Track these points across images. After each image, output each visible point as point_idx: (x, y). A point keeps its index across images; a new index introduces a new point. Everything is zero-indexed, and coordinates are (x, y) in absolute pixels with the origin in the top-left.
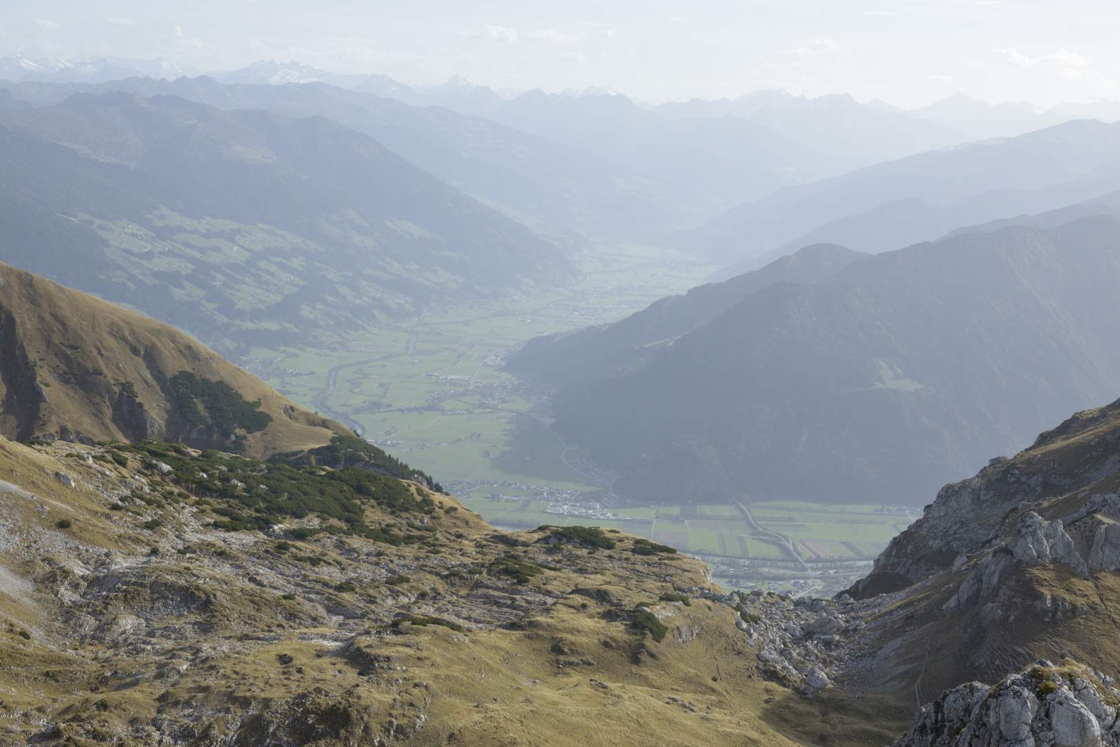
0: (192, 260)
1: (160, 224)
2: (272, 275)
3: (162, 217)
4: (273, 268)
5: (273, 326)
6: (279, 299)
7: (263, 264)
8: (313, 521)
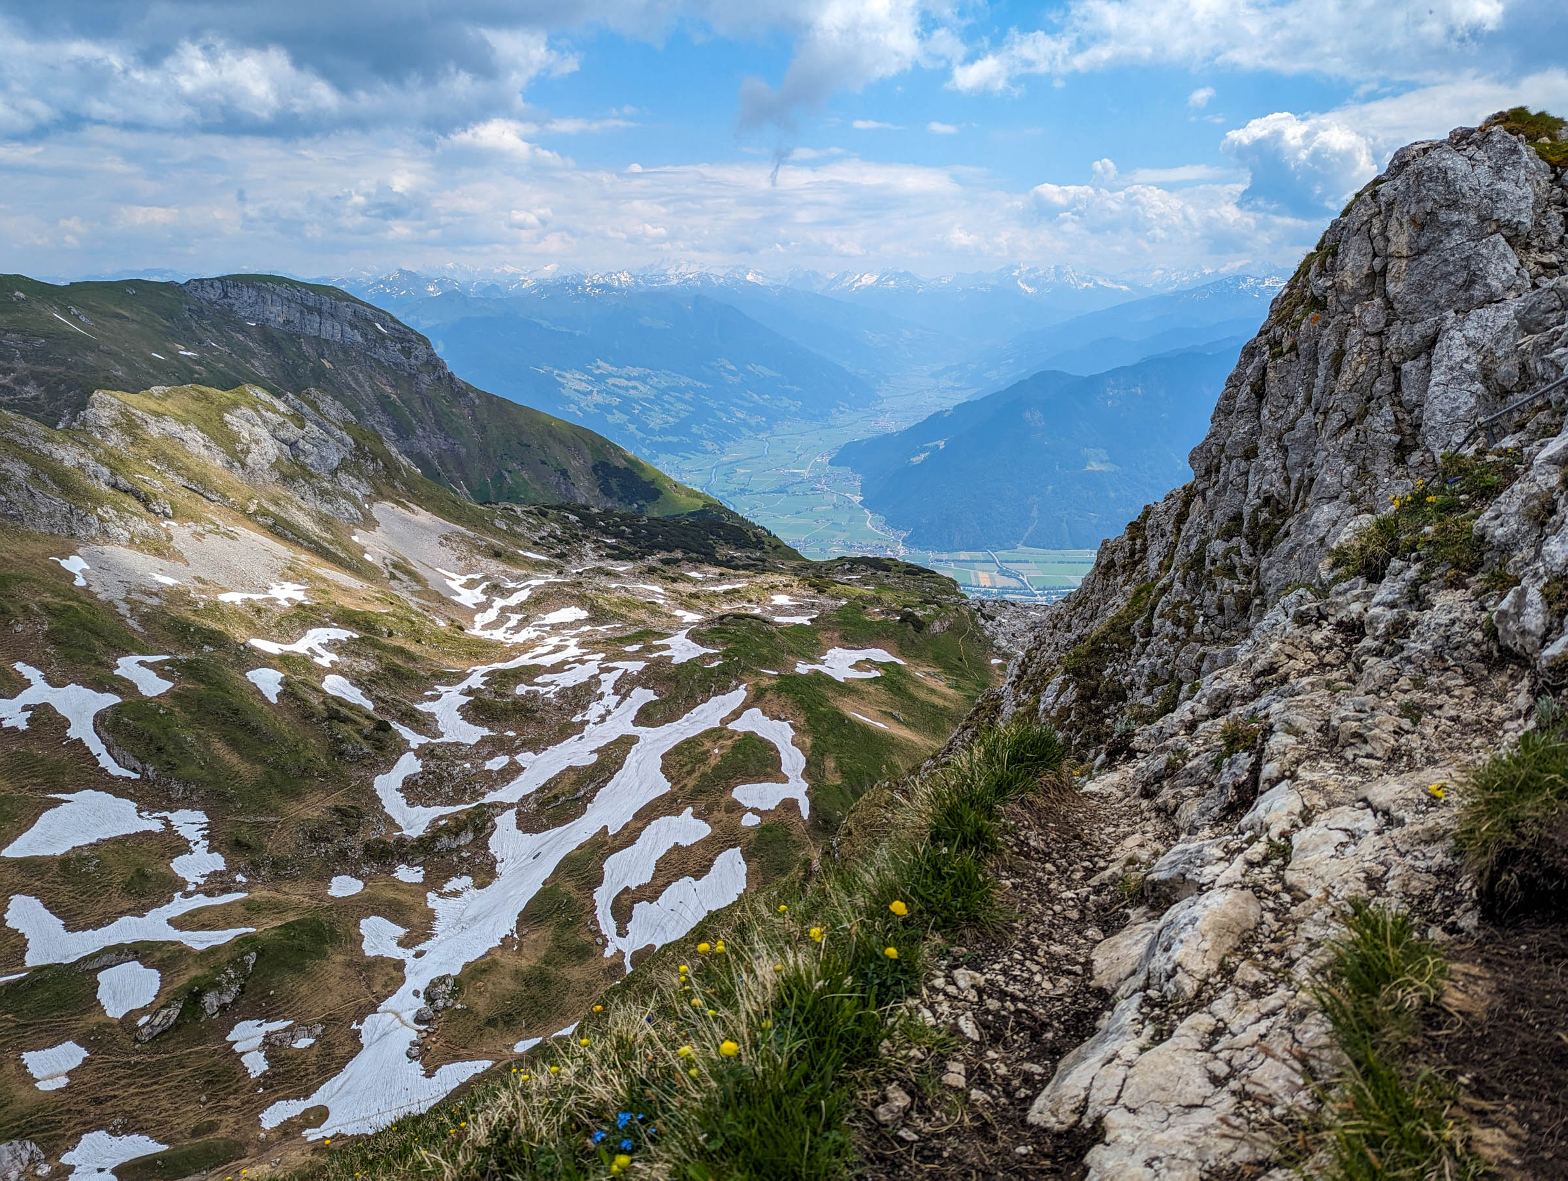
0: (619, 396)
1: (597, 372)
2: (671, 404)
3: (598, 367)
4: (672, 400)
5: (674, 439)
6: (677, 421)
7: (665, 397)
8: (678, 554)
